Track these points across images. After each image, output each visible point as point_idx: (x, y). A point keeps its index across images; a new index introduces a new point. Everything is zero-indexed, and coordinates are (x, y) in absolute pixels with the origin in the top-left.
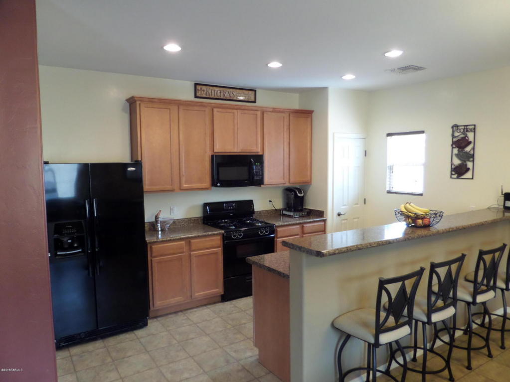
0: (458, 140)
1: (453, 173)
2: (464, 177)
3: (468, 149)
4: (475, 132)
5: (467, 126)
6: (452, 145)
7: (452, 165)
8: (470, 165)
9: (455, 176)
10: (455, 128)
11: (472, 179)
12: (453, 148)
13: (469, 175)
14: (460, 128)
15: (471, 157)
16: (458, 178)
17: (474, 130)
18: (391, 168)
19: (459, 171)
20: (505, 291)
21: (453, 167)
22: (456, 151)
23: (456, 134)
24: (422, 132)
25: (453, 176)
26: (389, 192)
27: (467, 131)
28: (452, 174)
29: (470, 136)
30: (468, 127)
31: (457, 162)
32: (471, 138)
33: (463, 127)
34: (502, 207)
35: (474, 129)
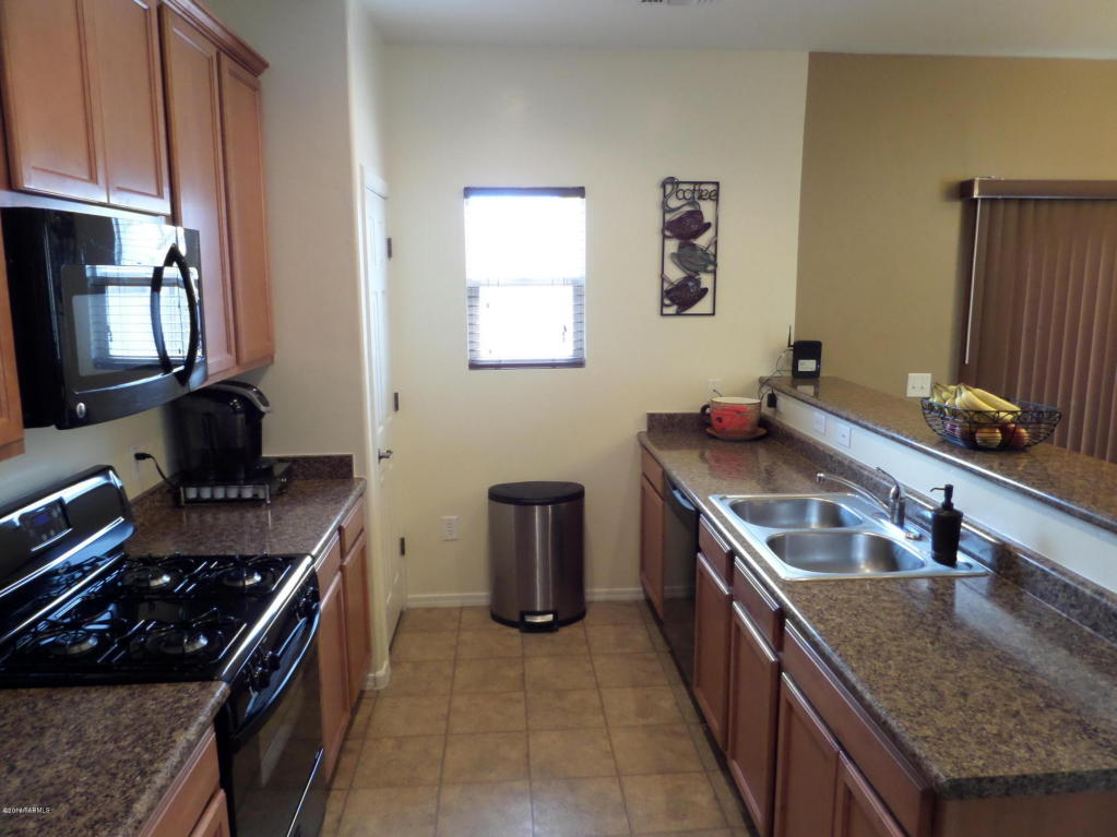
0: (680, 219)
1: (667, 302)
2: (695, 309)
3: (702, 241)
4: (717, 201)
5: (701, 183)
6: (663, 231)
7: (663, 280)
8: (706, 280)
9: (673, 310)
10: (669, 188)
11: (713, 314)
12: (665, 237)
13: (703, 306)
14: (684, 187)
15: (709, 261)
16: (678, 314)
17: (715, 197)
18: (473, 293)
19: (682, 297)
21: (666, 286)
22: (672, 246)
23: (673, 203)
24: (579, 192)
25: (666, 311)
26: (472, 365)
27: (700, 198)
28: (663, 305)
29: (707, 209)
30: (703, 187)
31: (675, 274)
32: (708, 217)
33: (691, 187)
34: (789, 374)
35: (717, 195)
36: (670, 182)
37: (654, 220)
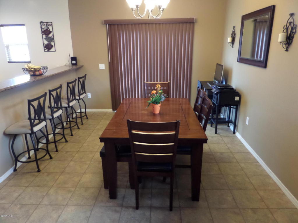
0: (45, 30)
1: (45, 49)
2: (50, 50)
3: (51, 35)
4: (52, 26)
5: (48, 22)
6: (42, 33)
7: (43, 44)
8: (53, 44)
9: (47, 50)
10: (42, 24)
11: (55, 51)
12: (42, 35)
13: (53, 49)
14: (45, 23)
15: (52, 39)
16: (48, 51)
17: (52, 25)
18: (7, 47)
19: (48, 47)
20: (79, 100)
21: (45, 45)
22: (44, 36)
23: (43, 27)
24: (24, 25)
25: (46, 50)
26: (9, 62)
27: (48, 25)
28: (44, 49)
29: (50, 28)
30: (48, 23)
31: (46, 42)
32: (51, 30)
33: (46, 23)
34: (71, 64)
35: (52, 24)
36: (42, 23)
37: (40, 31)
